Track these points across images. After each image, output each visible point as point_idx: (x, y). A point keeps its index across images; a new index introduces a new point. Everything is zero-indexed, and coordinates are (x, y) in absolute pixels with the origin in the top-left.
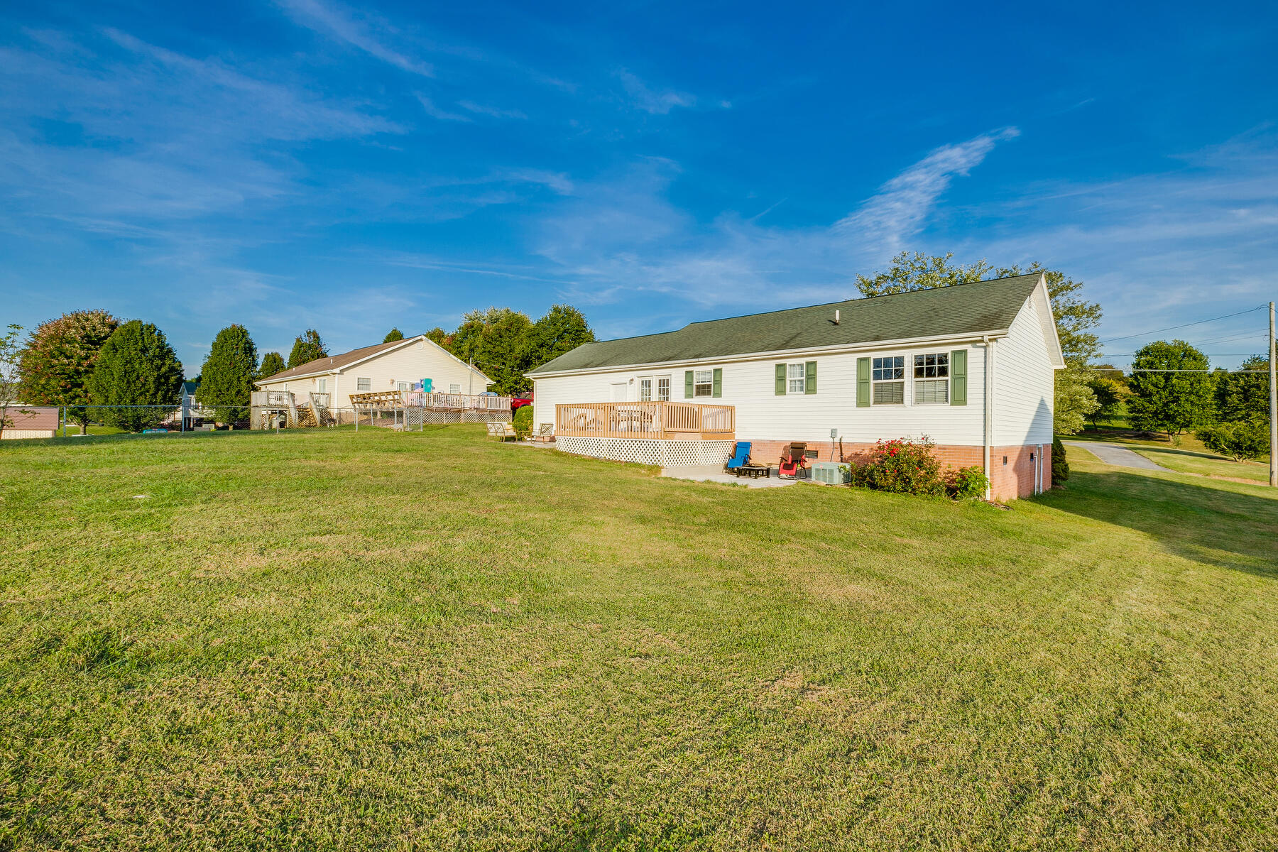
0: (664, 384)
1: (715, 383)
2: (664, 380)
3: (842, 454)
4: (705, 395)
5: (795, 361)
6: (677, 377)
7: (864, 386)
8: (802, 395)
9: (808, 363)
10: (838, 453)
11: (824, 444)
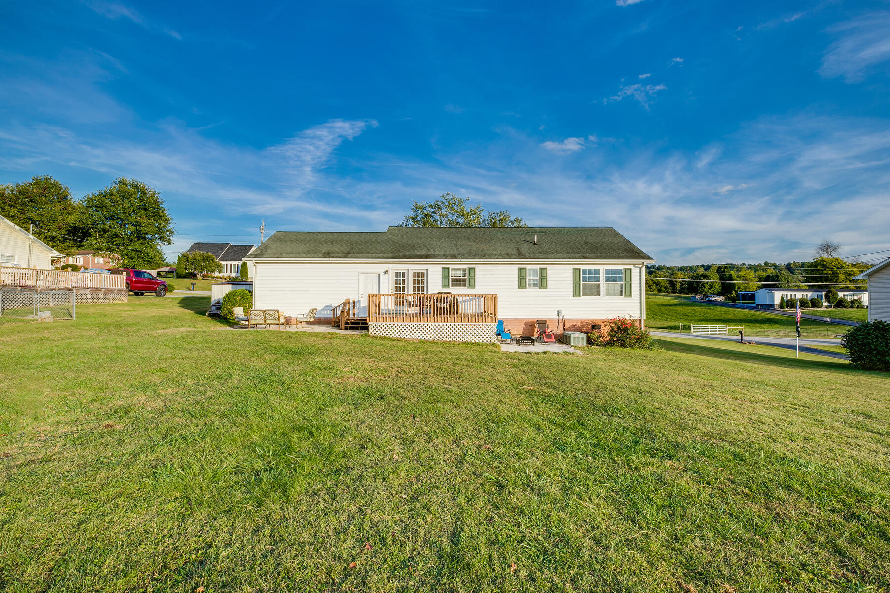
0: (420, 279)
1: (469, 279)
2: (419, 273)
3: (564, 326)
4: (460, 286)
5: (532, 267)
6: (434, 272)
7: (577, 285)
8: (537, 289)
9: (541, 269)
10: (561, 325)
11: (552, 320)
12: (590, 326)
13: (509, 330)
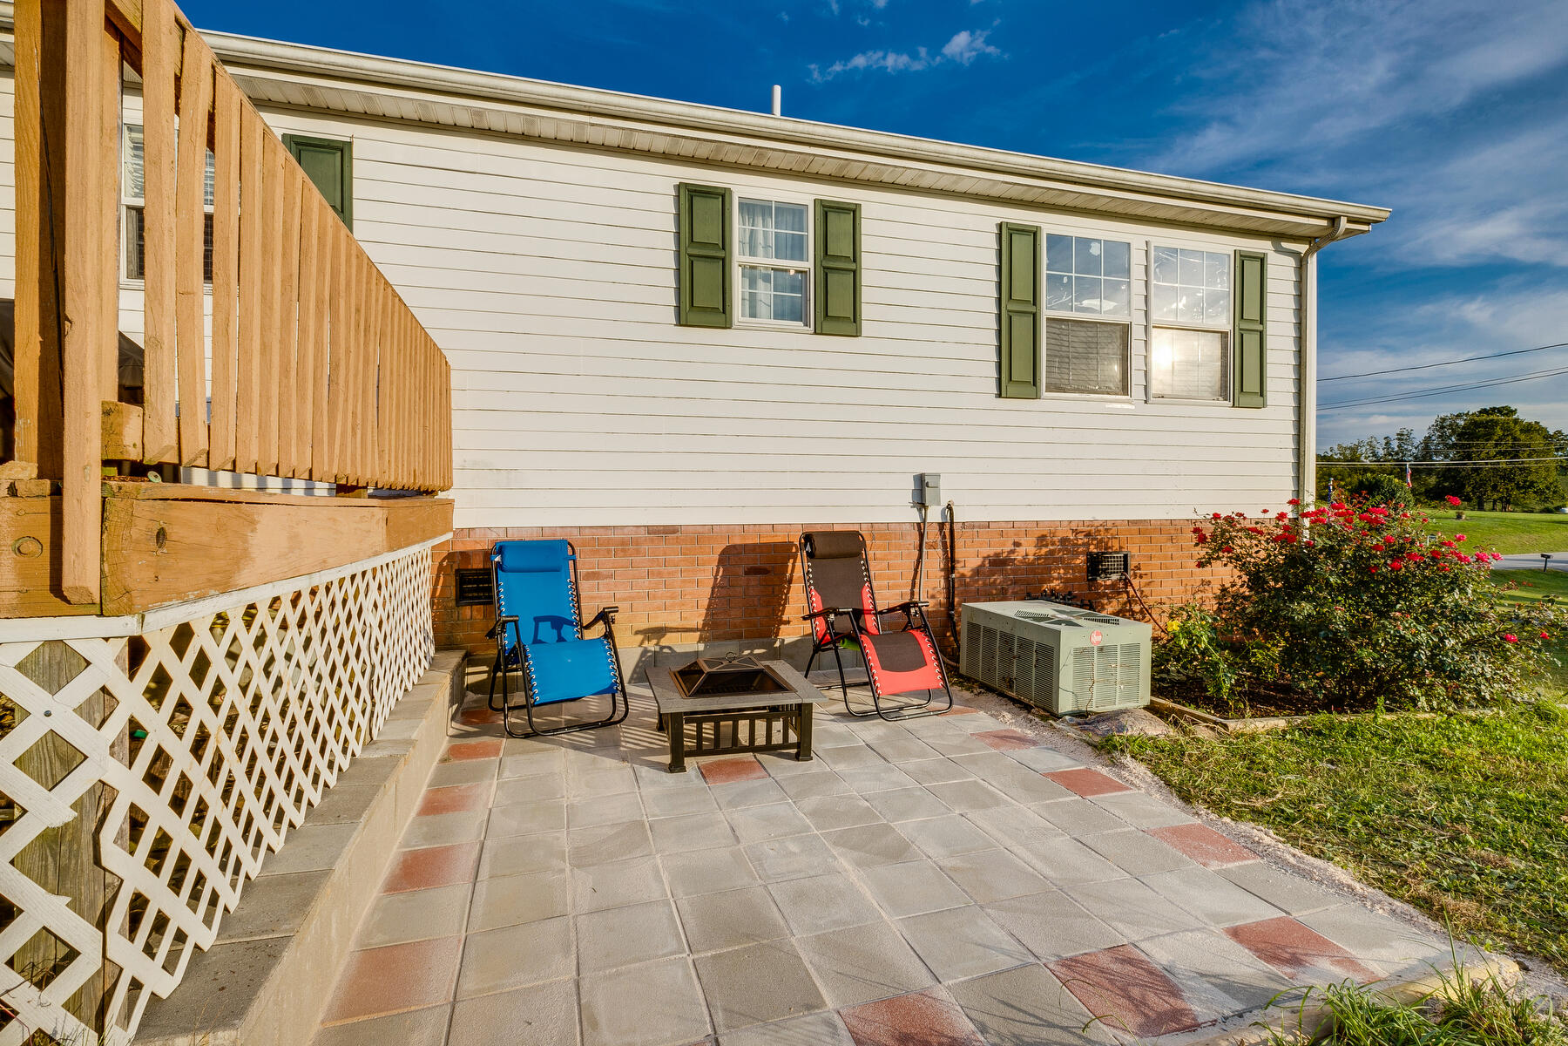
3: (950, 567)
5: (769, 187)
7: (1021, 326)
8: (797, 338)
9: (827, 210)
10: (934, 561)
11: (887, 532)
12: (1080, 560)
13: (604, 616)
